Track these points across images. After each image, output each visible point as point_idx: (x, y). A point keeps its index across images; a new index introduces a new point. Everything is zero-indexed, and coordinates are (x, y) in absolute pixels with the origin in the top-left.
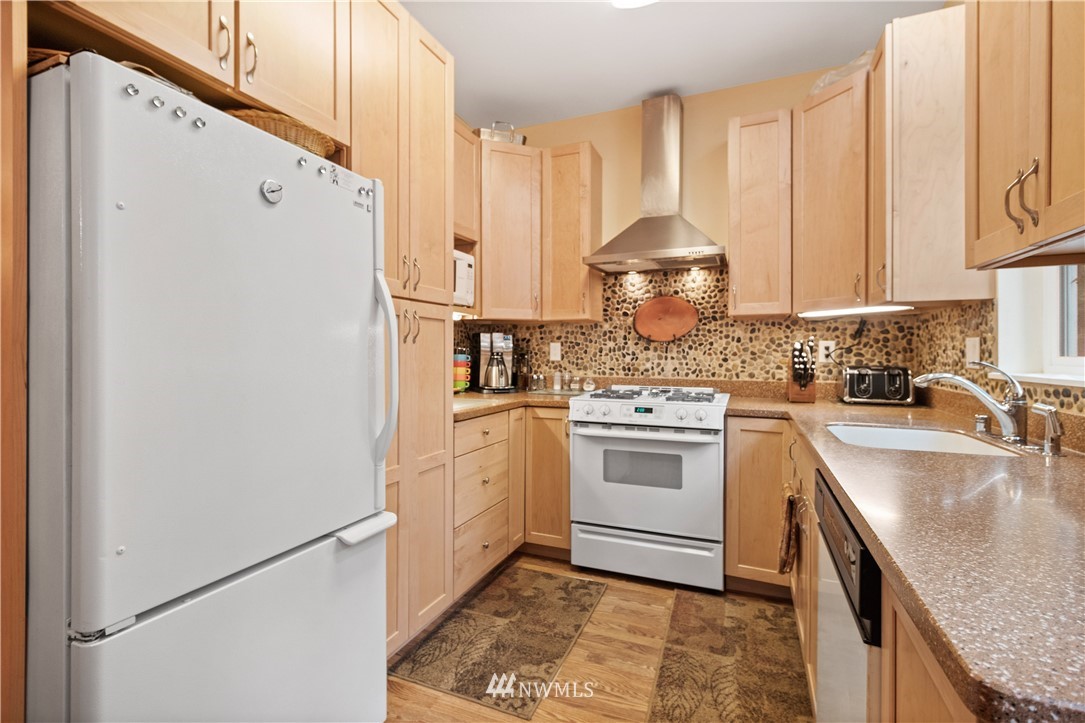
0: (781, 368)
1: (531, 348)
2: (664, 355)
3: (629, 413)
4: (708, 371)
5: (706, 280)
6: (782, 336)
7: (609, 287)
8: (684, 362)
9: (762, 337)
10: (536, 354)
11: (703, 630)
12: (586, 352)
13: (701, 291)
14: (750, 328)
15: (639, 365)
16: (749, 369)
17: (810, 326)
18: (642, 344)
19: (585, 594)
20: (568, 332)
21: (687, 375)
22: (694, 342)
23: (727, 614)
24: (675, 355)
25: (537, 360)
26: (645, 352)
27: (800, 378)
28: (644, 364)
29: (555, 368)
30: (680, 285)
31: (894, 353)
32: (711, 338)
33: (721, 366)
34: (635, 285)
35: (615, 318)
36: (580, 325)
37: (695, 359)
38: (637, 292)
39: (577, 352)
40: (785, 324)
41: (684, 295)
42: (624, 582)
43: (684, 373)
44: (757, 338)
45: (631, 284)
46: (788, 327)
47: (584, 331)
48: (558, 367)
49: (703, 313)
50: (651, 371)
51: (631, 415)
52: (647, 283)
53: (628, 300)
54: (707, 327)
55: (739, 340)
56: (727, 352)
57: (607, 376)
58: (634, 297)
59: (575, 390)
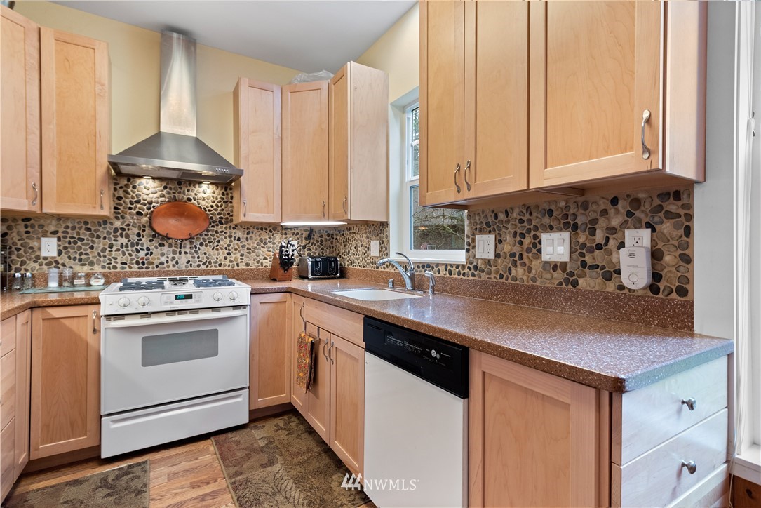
0: (266, 259)
1: (10, 243)
2: (178, 250)
3: (169, 300)
4: (216, 262)
5: (214, 193)
6: (267, 237)
7: (121, 188)
8: (196, 256)
9: (254, 238)
10: (18, 250)
11: (249, 456)
12: (92, 248)
13: (210, 201)
14: (247, 231)
15: (154, 259)
16: (246, 260)
17: (284, 232)
18: (156, 242)
19: (132, 479)
20: (67, 227)
21: (199, 266)
22: (205, 240)
23: (257, 438)
24: (188, 250)
25: (19, 256)
26: (160, 248)
27: (285, 265)
28: (158, 258)
29: (49, 264)
30: (193, 194)
31: (325, 248)
32: (218, 237)
33: (226, 258)
34: (149, 189)
35: (127, 216)
36: (85, 221)
37: (205, 254)
38: (151, 195)
39: (79, 248)
40: (269, 229)
41: (196, 202)
42: (163, 451)
43: (196, 265)
44: (251, 238)
45: (145, 188)
46: (271, 231)
47: (89, 226)
48: (52, 263)
49: (212, 218)
50: (166, 264)
51: (172, 303)
52: (162, 188)
53: (142, 201)
54: (215, 229)
55: (239, 240)
56: (230, 248)
57: (118, 270)
58: (149, 199)
59: (81, 285)
